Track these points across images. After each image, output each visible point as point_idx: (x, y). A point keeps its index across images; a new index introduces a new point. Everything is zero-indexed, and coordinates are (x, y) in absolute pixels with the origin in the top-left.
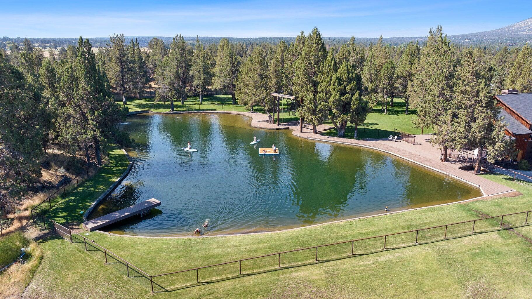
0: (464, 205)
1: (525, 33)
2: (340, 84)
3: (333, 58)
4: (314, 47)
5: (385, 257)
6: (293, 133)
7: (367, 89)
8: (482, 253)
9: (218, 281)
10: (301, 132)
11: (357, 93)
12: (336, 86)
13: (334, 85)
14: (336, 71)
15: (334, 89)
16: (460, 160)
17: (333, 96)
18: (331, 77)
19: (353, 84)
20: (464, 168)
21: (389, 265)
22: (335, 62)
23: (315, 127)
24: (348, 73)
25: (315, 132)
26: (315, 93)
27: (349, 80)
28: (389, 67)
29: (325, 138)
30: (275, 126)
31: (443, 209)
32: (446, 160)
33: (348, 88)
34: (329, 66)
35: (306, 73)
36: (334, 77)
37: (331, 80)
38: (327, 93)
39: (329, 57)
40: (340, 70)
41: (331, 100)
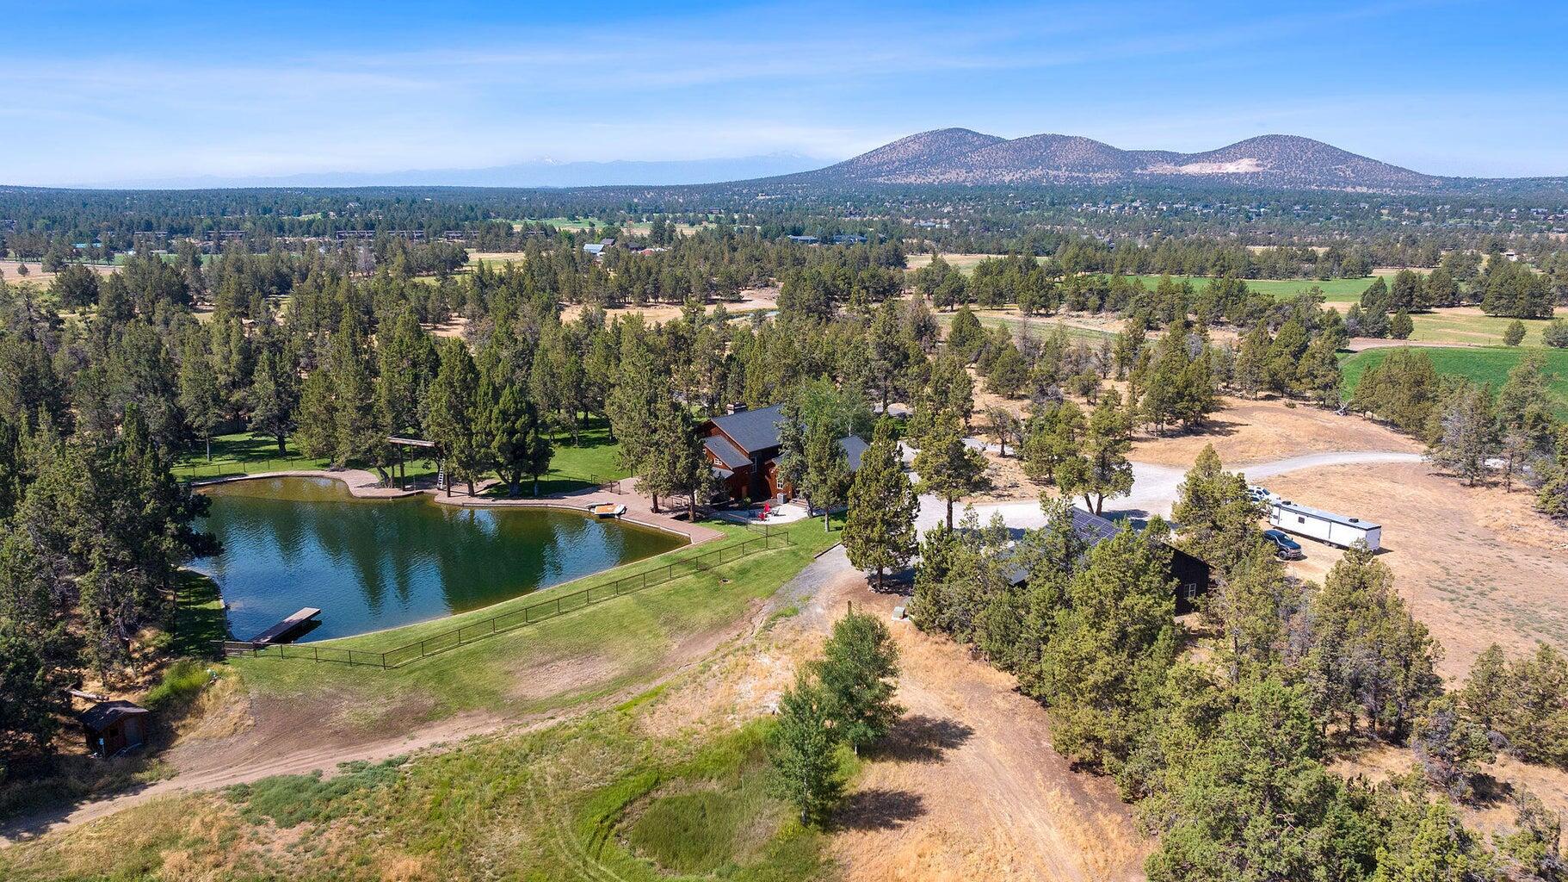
0: (668, 557)
1: (880, 180)
2: (505, 421)
3: (491, 383)
4: (459, 367)
5: (591, 609)
6: (436, 499)
7: (544, 422)
8: (677, 592)
9: (441, 652)
10: (449, 496)
11: (532, 431)
12: (500, 424)
13: (496, 422)
14: (497, 403)
15: (498, 429)
16: (673, 510)
17: (497, 438)
18: (491, 411)
19: (524, 419)
20: (679, 518)
21: (594, 614)
22: (494, 388)
23: (471, 488)
24: (515, 402)
25: (472, 494)
26: (470, 435)
27: (518, 414)
28: (574, 370)
29: (489, 501)
30: (399, 492)
31: (647, 563)
32: (656, 510)
33: (518, 425)
34: (486, 394)
35: (450, 407)
36: (496, 411)
37: (491, 415)
38: (487, 435)
39: (484, 381)
40: (503, 399)
41: (495, 444)
